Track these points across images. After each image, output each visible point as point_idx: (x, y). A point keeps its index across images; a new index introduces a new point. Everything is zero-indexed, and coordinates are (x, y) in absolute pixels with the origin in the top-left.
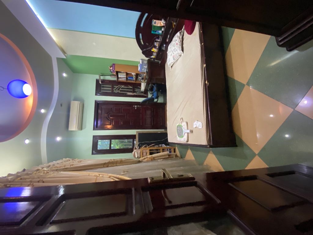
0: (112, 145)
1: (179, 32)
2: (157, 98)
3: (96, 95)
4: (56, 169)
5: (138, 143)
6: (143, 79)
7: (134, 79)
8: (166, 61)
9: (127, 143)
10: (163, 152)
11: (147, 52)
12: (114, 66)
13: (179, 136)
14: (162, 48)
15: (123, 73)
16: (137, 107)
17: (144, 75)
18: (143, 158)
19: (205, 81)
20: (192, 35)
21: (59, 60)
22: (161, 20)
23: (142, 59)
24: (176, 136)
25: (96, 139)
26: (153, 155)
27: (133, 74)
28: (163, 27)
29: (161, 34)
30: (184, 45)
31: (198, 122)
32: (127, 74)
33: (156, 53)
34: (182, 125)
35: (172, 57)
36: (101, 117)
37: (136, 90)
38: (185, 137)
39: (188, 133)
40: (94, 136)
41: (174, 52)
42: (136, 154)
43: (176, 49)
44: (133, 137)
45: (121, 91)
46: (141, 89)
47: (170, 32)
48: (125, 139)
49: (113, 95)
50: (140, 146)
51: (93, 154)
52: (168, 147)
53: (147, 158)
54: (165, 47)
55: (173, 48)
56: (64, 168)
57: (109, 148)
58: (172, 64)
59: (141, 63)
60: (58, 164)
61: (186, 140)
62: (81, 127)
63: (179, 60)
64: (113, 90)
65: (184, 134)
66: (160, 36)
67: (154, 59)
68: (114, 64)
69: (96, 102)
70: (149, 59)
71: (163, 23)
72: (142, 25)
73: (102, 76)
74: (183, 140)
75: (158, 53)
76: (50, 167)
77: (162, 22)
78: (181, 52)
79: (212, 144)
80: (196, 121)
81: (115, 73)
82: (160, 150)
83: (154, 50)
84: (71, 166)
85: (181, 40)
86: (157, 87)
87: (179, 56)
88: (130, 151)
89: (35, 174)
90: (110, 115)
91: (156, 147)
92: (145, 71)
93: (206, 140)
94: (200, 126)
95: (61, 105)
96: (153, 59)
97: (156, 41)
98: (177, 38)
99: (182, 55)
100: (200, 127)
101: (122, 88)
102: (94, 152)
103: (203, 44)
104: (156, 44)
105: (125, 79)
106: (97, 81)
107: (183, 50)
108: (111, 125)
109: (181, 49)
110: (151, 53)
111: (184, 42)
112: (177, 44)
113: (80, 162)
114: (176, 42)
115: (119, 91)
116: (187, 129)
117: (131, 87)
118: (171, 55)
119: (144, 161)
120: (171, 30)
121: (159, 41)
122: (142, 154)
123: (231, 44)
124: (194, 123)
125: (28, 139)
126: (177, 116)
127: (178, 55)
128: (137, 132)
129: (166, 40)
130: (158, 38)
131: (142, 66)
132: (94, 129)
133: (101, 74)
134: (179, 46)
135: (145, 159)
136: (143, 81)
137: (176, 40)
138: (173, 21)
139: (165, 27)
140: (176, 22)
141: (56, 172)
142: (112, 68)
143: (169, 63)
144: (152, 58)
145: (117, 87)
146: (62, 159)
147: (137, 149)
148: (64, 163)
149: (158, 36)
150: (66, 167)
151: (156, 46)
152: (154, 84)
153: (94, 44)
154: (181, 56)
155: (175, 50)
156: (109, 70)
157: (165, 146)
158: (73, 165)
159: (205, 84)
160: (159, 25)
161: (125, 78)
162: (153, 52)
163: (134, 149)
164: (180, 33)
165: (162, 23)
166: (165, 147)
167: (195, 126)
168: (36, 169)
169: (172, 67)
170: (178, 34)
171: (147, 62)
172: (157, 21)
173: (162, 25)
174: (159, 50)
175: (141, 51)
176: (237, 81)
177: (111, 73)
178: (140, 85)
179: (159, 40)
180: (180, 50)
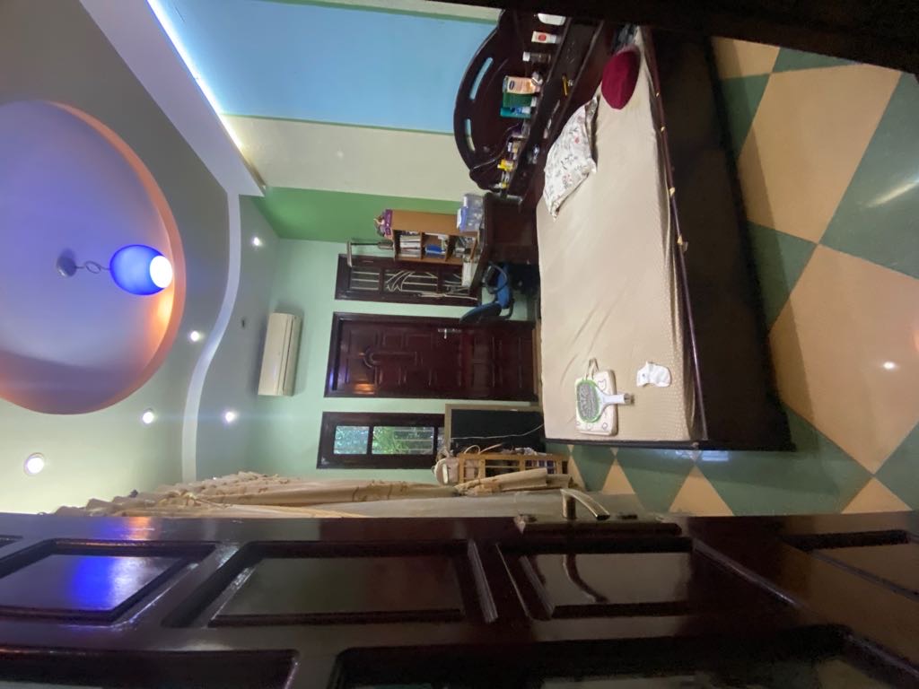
0: (375, 444)
1: (583, 107)
2: (510, 305)
3: (337, 297)
4: (220, 496)
5: (450, 440)
6: (468, 251)
7: (443, 253)
8: (542, 194)
9: (416, 440)
10: (527, 469)
11: (483, 174)
12: (389, 216)
13: (583, 418)
14: (530, 159)
15: (413, 235)
16: (448, 334)
17: (474, 239)
18: (467, 484)
19: (674, 237)
20: (624, 108)
21: (245, 200)
22: (530, 77)
23: (467, 195)
24: (575, 417)
25: (331, 423)
26: (497, 477)
27: (443, 237)
28: (536, 95)
29: (527, 116)
30: (598, 143)
31: (655, 366)
32: (425, 238)
33: (510, 173)
34: (596, 381)
35: (560, 179)
36: (347, 360)
37: (448, 284)
38: (607, 419)
39: (616, 405)
40: (326, 415)
41: (567, 165)
42: (445, 471)
43: (575, 155)
44: (435, 421)
45: (405, 287)
46: (461, 280)
47: (555, 110)
48: (413, 426)
49: (383, 298)
50: (456, 450)
51: (319, 465)
52: (545, 457)
53: (480, 484)
54: (539, 154)
55: (566, 153)
56: (240, 495)
57: (364, 452)
58: (560, 201)
59: (465, 204)
60: (225, 484)
61: (610, 428)
62: (292, 386)
63: (583, 187)
64: (382, 285)
65: (604, 410)
66: (524, 125)
67: (504, 191)
68: (389, 212)
69: (335, 316)
70: (488, 194)
71: (536, 84)
72: (473, 95)
73: (355, 244)
74: (599, 428)
75: (517, 174)
76: (204, 491)
77: (533, 81)
78: (589, 164)
79: (705, 438)
80: (647, 365)
81: (391, 237)
82: (517, 463)
83: (506, 165)
84: (262, 492)
85: (590, 128)
86: (509, 272)
87: (584, 174)
88: (427, 462)
89: (164, 504)
90: (372, 355)
91: (505, 455)
92: (477, 227)
93: (685, 425)
94: (663, 378)
95: (243, 323)
96: (499, 194)
97: (512, 140)
98: (576, 125)
99: (594, 170)
100: (661, 384)
101: (410, 280)
102: (323, 460)
103: (663, 129)
104: (512, 148)
105: (416, 254)
106: (342, 260)
107: (594, 156)
108: (373, 382)
109: (589, 154)
110: (496, 175)
111: (598, 133)
112: (577, 140)
113: (286, 483)
114: (575, 134)
115: (400, 286)
116: (612, 392)
117: (433, 277)
118: (557, 176)
119: (472, 491)
120: (558, 105)
121: (520, 139)
122: (463, 474)
123: (755, 123)
124: (640, 373)
125: (151, 410)
126: (576, 356)
127: (579, 173)
128: (448, 406)
129: (542, 134)
130: (519, 129)
131: (467, 214)
132: (327, 394)
133: (353, 239)
134: (583, 145)
135: (474, 487)
136: (468, 258)
137: (575, 131)
138: (566, 75)
139: (542, 95)
140: (574, 79)
141: (220, 505)
142: (383, 222)
143: (551, 198)
144: (498, 190)
145: (395, 276)
146: (237, 473)
147: (448, 456)
148: (242, 485)
149: (517, 124)
150: (246, 494)
151: (513, 154)
152: (501, 265)
153: (340, 154)
154: (588, 174)
155: (570, 158)
156: (376, 230)
157: (535, 453)
158: (266, 489)
159: (675, 249)
160: (522, 92)
161: (418, 251)
162: (502, 170)
163: (439, 456)
164: (587, 109)
165: (531, 85)
166: (533, 456)
167: (642, 381)
168: (166, 493)
169: (558, 210)
170: (581, 111)
171: (482, 201)
172: (517, 80)
173: (533, 89)
174: (519, 166)
175: (467, 171)
176: (786, 235)
177: (380, 238)
178: (459, 269)
179: (521, 137)
180: (587, 158)
